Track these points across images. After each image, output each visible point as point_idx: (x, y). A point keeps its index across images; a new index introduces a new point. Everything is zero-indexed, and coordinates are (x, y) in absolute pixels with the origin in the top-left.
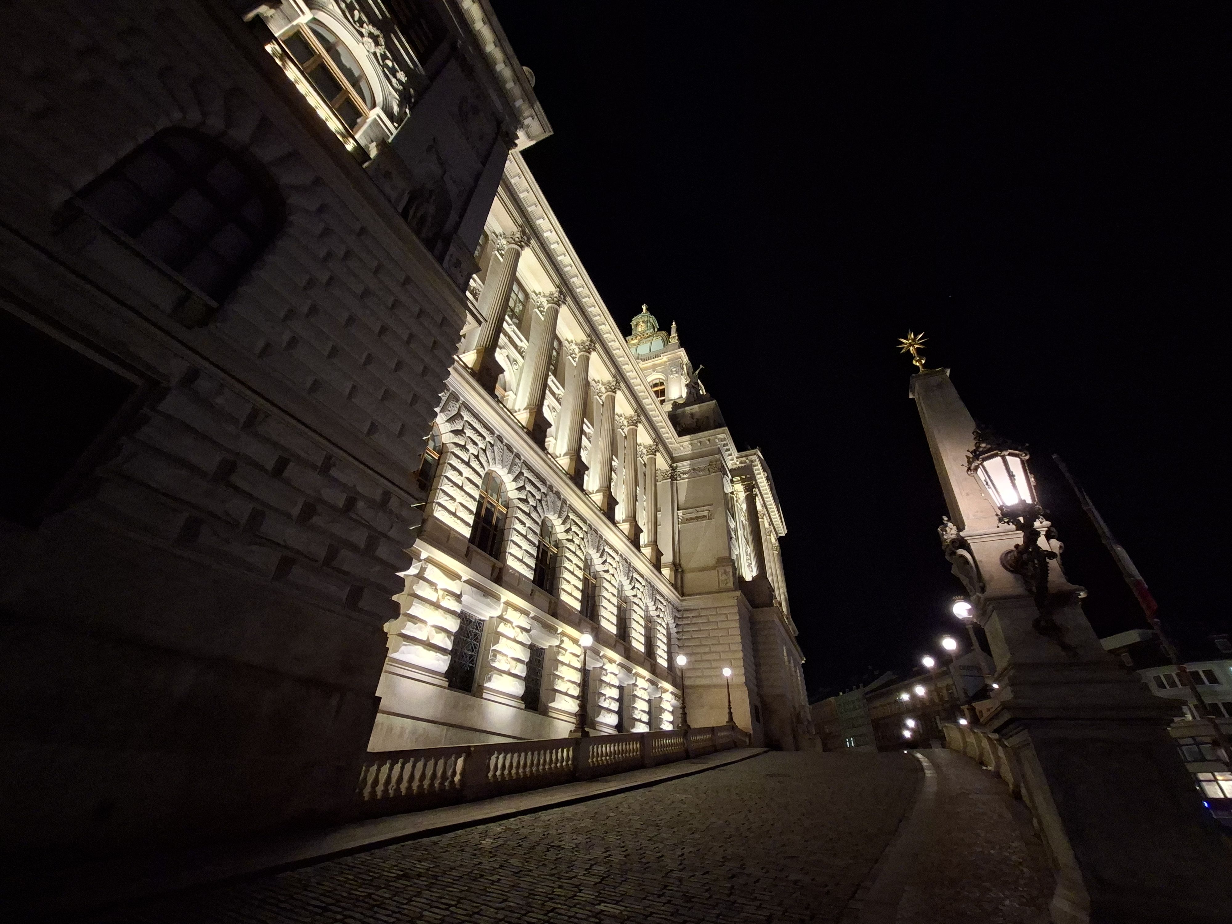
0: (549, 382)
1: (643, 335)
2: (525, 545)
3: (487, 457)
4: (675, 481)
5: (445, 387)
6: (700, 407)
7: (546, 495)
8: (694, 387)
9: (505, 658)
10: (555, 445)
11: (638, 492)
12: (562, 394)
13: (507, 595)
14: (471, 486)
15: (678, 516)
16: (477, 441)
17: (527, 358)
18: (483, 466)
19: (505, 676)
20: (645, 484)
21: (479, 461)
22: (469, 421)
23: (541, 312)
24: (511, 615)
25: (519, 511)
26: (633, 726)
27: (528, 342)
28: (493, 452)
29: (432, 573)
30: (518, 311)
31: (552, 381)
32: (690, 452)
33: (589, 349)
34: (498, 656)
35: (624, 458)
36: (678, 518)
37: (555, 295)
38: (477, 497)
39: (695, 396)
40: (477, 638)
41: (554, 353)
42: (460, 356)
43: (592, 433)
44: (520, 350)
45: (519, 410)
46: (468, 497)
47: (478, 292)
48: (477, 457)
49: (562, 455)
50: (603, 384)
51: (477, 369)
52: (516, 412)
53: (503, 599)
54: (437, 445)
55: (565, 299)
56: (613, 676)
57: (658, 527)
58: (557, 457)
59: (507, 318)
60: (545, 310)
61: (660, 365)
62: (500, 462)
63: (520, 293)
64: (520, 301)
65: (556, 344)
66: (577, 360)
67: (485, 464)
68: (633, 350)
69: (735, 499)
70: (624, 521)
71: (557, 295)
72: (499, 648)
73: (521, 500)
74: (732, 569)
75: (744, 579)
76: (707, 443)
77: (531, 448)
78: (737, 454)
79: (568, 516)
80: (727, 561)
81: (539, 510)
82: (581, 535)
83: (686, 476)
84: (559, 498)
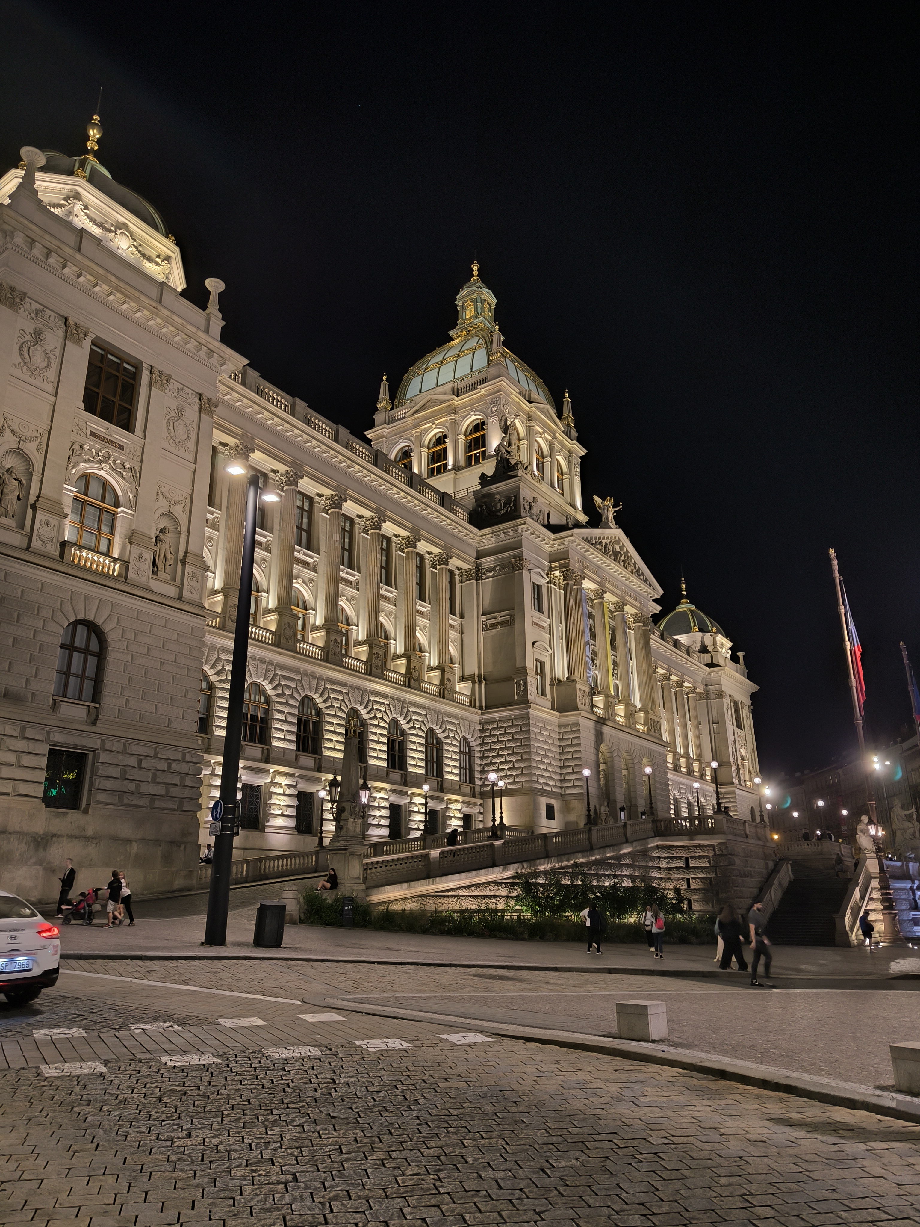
2: (285, 727)
9: (277, 806)
13: (273, 768)
19: (280, 817)
24: (278, 779)
25: (278, 704)
26: (409, 835)
32: (493, 546)
34: (272, 806)
40: (258, 798)
53: (272, 771)
61: (479, 400)
72: (272, 801)
73: (277, 695)
74: (529, 679)
75: (559, 681)
76: (511, 533)
77: (280, 653)
78: (553, 536)
79: (325, 689)
80: (523, 671)
81: (296, 696)
82: (341, 698)
83: (491, 574)
84: (314, 677)
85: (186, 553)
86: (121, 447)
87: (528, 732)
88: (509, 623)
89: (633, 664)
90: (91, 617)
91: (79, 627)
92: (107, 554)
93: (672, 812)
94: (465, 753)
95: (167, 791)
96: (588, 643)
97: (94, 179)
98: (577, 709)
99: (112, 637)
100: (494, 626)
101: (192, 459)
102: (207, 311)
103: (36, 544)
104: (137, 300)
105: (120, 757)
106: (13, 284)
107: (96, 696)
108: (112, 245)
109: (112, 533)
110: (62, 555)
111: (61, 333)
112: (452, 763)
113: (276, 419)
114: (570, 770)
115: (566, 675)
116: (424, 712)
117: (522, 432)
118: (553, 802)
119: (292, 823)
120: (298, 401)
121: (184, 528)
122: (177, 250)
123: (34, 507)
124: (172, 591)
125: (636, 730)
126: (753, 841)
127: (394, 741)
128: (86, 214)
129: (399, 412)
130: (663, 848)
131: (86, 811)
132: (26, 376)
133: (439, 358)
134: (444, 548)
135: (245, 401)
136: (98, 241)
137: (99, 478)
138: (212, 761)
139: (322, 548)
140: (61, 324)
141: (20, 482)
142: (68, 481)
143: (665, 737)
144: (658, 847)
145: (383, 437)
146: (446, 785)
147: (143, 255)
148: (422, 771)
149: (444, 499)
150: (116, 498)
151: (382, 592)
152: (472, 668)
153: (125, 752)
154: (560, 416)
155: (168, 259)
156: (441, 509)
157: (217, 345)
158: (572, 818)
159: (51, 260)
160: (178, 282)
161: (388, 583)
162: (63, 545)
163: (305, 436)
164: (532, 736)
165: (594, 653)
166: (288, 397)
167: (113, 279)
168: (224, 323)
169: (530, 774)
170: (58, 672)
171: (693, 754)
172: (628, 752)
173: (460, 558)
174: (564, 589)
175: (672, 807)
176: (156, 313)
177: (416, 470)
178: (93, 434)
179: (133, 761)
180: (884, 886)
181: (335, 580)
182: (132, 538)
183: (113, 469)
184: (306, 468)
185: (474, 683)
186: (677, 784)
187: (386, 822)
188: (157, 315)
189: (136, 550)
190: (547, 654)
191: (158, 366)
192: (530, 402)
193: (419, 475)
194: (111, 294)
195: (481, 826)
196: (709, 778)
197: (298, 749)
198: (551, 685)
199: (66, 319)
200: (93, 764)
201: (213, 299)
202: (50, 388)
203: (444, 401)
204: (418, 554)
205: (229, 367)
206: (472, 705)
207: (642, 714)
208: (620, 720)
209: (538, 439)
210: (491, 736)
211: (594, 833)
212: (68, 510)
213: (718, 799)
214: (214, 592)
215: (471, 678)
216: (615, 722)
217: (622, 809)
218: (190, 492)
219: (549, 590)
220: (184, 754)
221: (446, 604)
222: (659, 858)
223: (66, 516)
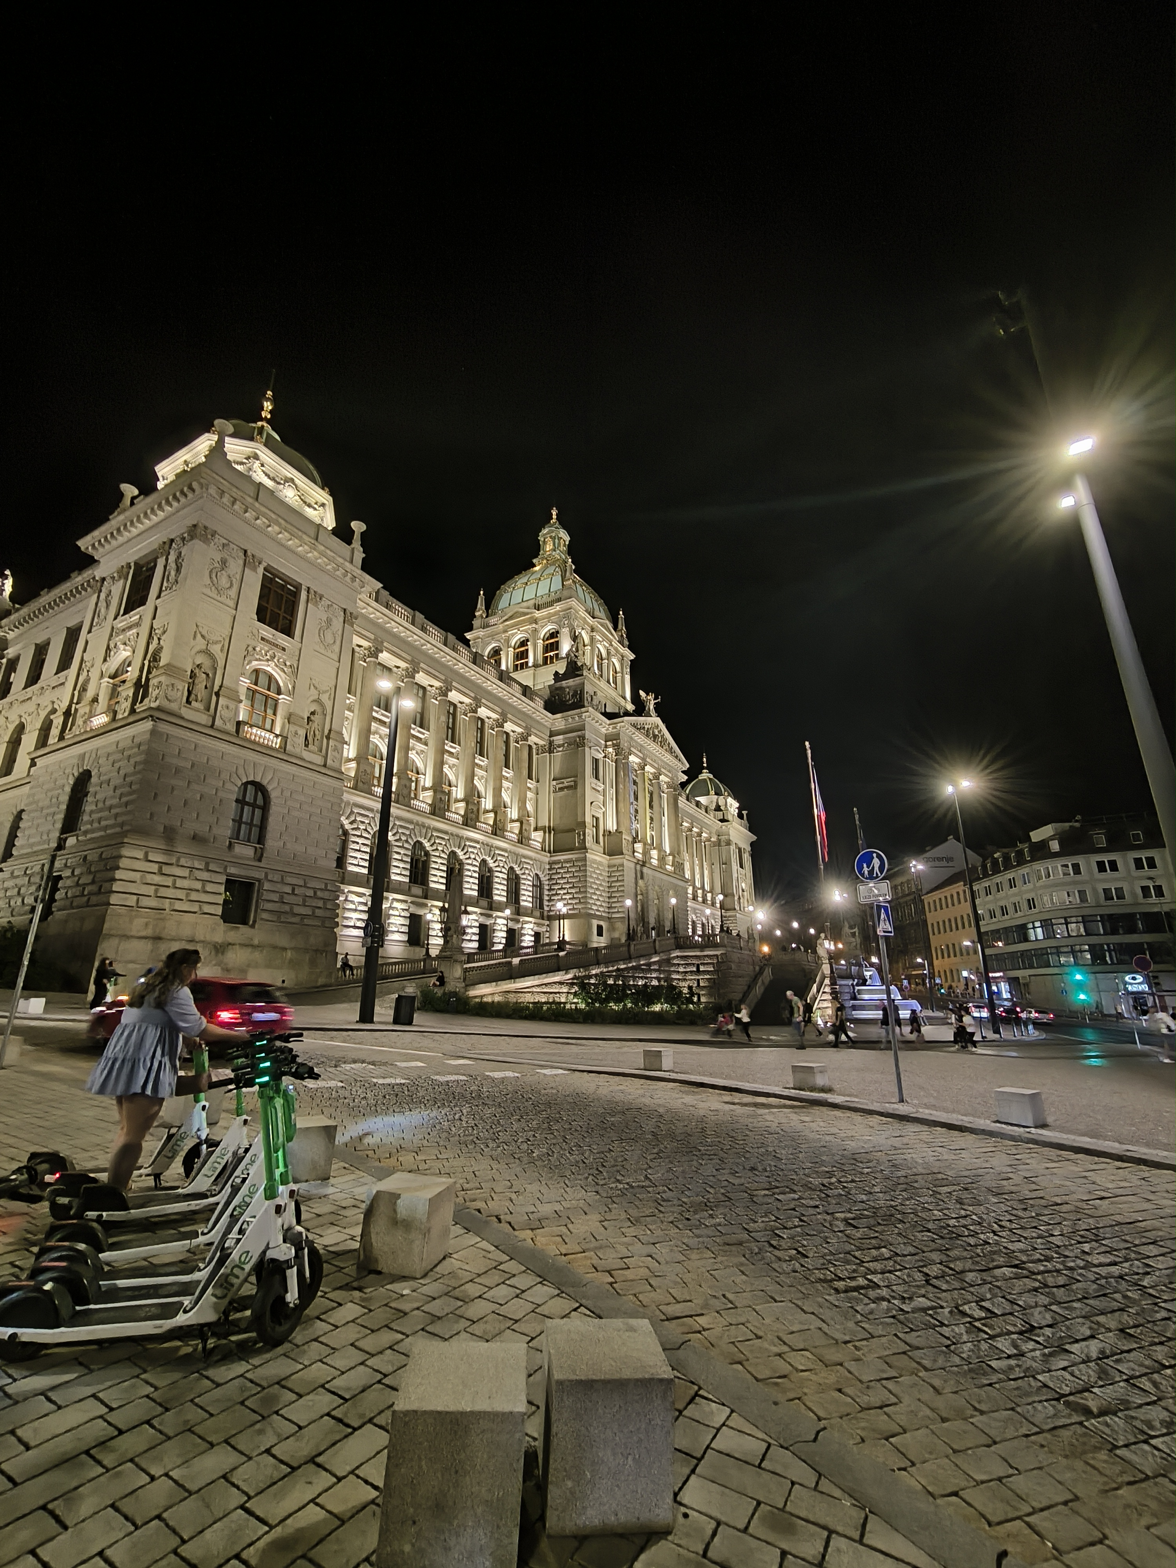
7: (414, 829)
19: (396, 933)
32: (563, 727)
61: (554, 614)
72: (390, 921)
73: (396, 841)
74: (587, 831)
75: (610, 832)
76: (577, 718)
77: (398, 808)
78: (608, 722)
79: (432, 835)
80: (583, 824)
81: (409, 840)
82: (444, 843)
83: (561, 749)
84: (424, 827)
85: (330, 731)
86: (284, 649)
87: (585, 871)
88: (573, 787)
89: (665, 819)
90: (258, 779)
91: (249, 786)
92: (271, 731)
93: (690, 931)
94: (536, 886)
95: (313, 912)
96: (632, 803)
97: (269, 444)
98: (622, 854)
99: (274, 795)
100: (561, 789)
101: (337, 659)
102: (352, 546)
103: (218, 722)
104: (300, 538)
105: (279, 886)
106: (207, 525)
107: (261, 840)
108: (281, 495)
109: (275, 714)
110: (238, 731)
111: (241, 562)
112: (527, 893)
113: (401, 628)
114: (616, 900)
115: (615, 828)
116: (506, 855)
117: (587, 641)
118: (602, 923)
119: (405, 938)
120: (417, 613)
121: (329, 711)
122: (331, 499)
123: (217, 694)
124: (319, 760)
125: (666, 870)
126: (746, 952)
127: (483, 876)
128: (263, 471)
129: (492, 620)
130: (682, 957)
131: (253, 926)
132: (214, 594)
133: (525, 580)
134: (526, 728)
135: (378, 613)
136: (272, 492)
137: (265, 672)
138: (346, 890)
139: (432, 727)
140: (242, 554)
141: (208, 675)
142: (243, 674)
143: (688, 875)
144: (678, 957)
145: (479, 638)
146: (521, 910)
147: (305, 502)
148: (504, 899)
149: (526, 691)
150: (279, 688)
151: (477, 761)
152: (544, 822)
153: (282, 882)
154: (615, 628)
155: (323, 505)
156: (523, 698)
157: (360, 572)
158: (616, 935)
159: (236, 507)
160: (330, 521)
161: (481, 755)
162: (239, 724)
163: (422, 641)
164: (588, 874)
165: (636, 811)
166: (409, 610)
167: (282, 522)
168: (364, 555)
169: (586, 903)
170: (233, 820)
171: (707, 888)
172: (660, 887)
173: (536, 735)
174: (616, 762)
175: (690, 927)
176: (314, 548)
177: (503, 667)
178: (263, 639)
179: (288, 889)
180: (833, 983)
181: (442, 752)
182: (290, 718)
183: (277, 666)
184: (422, 665)
185: (545, 833)
186: (694, 909)
187: (476, 938)
188: (315, 549)
189: (293, 728)
190: (601, 811)
191: (313, 588)
192: (594, 618)
193: (508, 672)
194: (280, 533)
195: (547, 941)
196: (718, 905)
197: (410, 881)
198: (604, 835)
199: (246, 552)
200: (258, 891)
201: (357, 537)
202: (232, 604)
203: (527, 614)
204: (505, 732)
205: (367, 588)
206: (543, 850)
207: (671, 858)
208: (655, 862)
209: (599, 646)
210: (557, 873)
211: (632, 947)
212: (243, 697)
213: (722, 921)
214: (349, 760)
215: (543, 829)
216: (651, 864)
217: (653, 929)
218: (334, 683)
219: (604, 762)
220: (326, 885)
221: (525, 772)
222: (679, 964)
223: (241, 701)
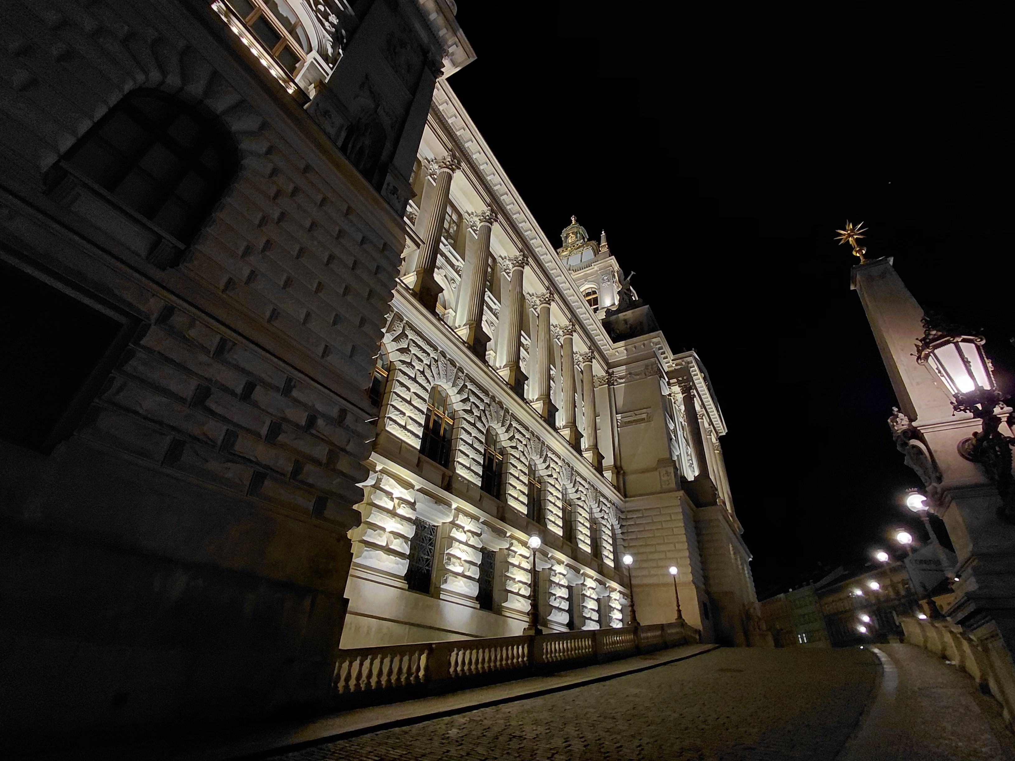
0: (486, 298)
1: (574, 246)
2: (472, 454)
3: (432, 372)
4: (612, 386)
5: (390, 309)
6: (633, 313)
7: (489, 406)
8: (626, 293)
9: (459, 561)
10: (495, 357)
11: (576, 398)
12: (499, 309)
13: (457, 503)
14: (419, 400)
15: (617, 420)
16: (421, 358)
17: (464, 276)
18: (428, 381)
19: (460, 577)
20: (583, 390)
21: (425, 376)
22: (413, 339)
23: (474, 231)
24: (462, 520)
25: (464, 422)
27: (464, 261)
28: (438, 367)
29: (389, 484)
30: (452, 231)
31: (489, 297)
32: (626, 357)
33: (522, 263)
34: (453, 560)
35: (562, 366)
36: (617, 422)
37: (487, 214)
38: (425, 411)
39: (628, 300)
40: (432, 543)
41: (489, 270)
42: (402, 279)
43: (529, 344)
44: (457, 269)
45: (460, 326)
46: (416, 411)
47: (415, 217)
48: (423, 373)
49: (502, 368)
50: (537, 297)
51: (417, 290)
52: (456, 328)
53: (454, 506)
54: (385, 364)
55: (496, 216)
56: (561, 576)
57: (598, 431)
58: (498, 369)
59: (442, 238)
60: (478, 229)
61: (592, 274)
62: (445, 376)
63: (453, 214)
64: (454, 222)
65: (490, 261)
66: (511, 275)
67: (430, 379)
68: (565, 261)
69: (673, 401)
70: (564, 427)
71: (488, 213)
72: (453, 551)
73: (465, 411)
77: (472, 361)
79: (511, 425)
80: (667, 462)
81: (484, 420)
82: (524, 443)
95: (297, 468)
99: (251, 165)
105: (205, 360)
107: (184, 232)
119: (473, 589)
152: (610, 460)
197: (483, 486)
220: (343, 411)
